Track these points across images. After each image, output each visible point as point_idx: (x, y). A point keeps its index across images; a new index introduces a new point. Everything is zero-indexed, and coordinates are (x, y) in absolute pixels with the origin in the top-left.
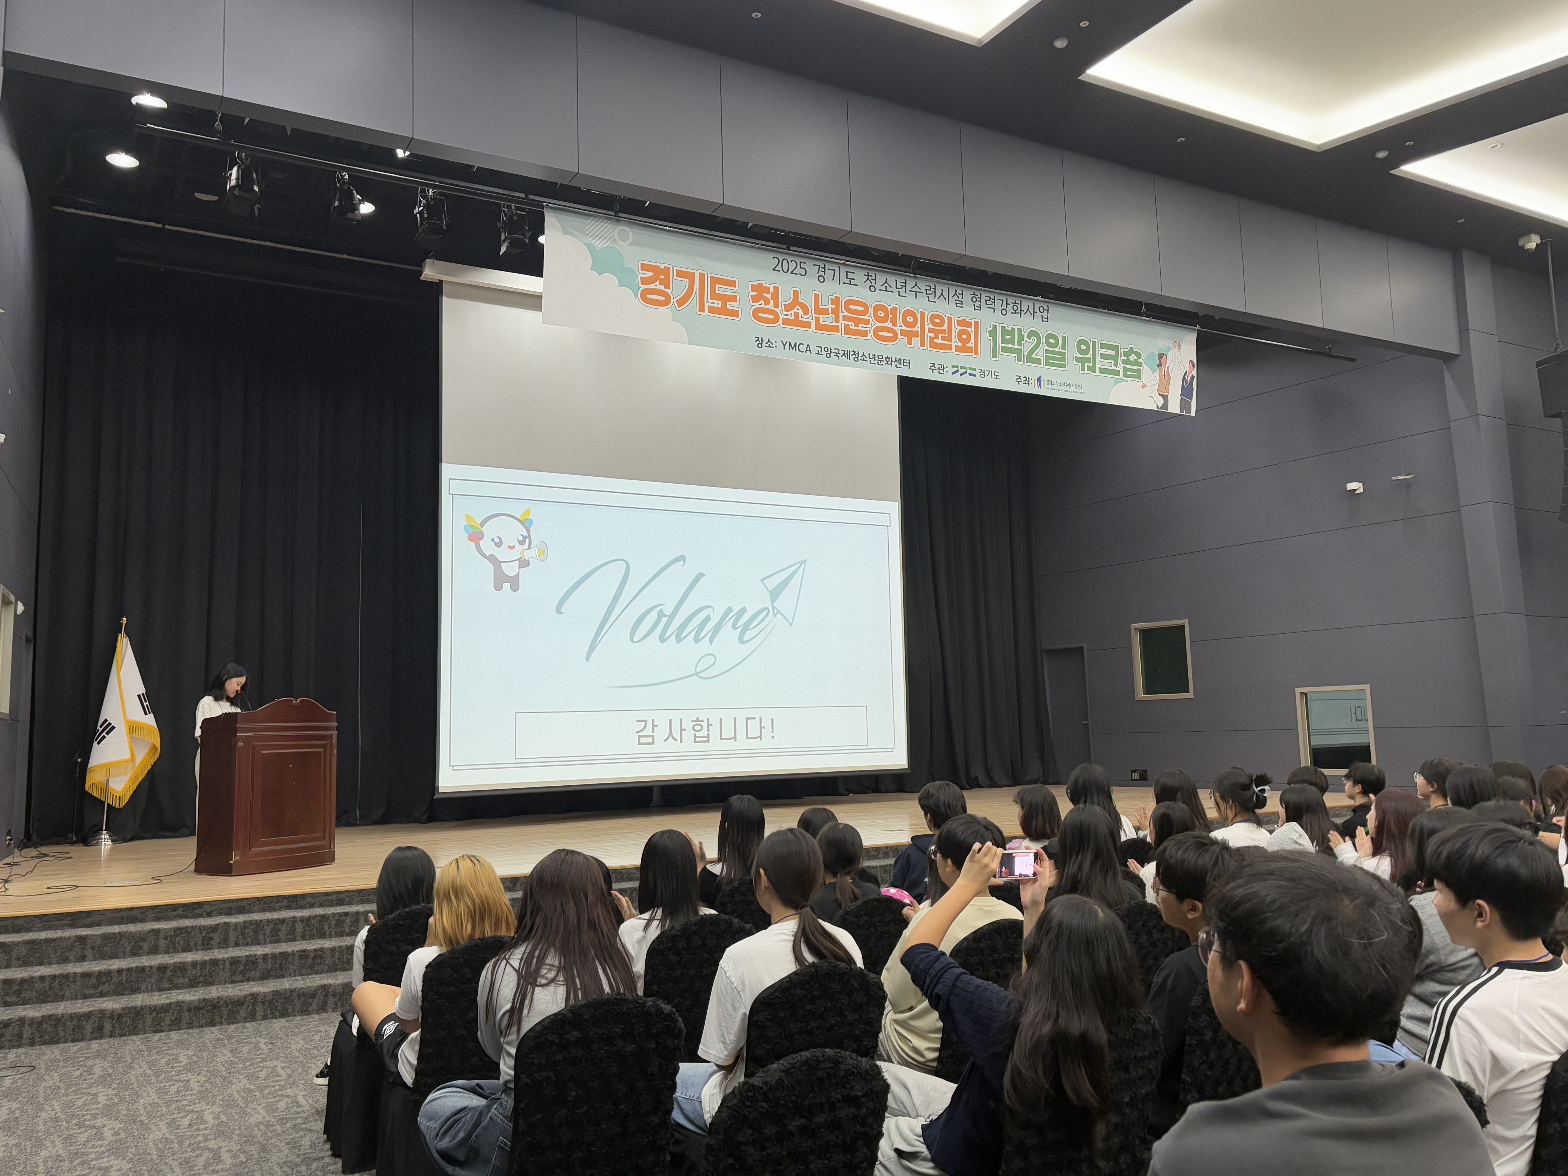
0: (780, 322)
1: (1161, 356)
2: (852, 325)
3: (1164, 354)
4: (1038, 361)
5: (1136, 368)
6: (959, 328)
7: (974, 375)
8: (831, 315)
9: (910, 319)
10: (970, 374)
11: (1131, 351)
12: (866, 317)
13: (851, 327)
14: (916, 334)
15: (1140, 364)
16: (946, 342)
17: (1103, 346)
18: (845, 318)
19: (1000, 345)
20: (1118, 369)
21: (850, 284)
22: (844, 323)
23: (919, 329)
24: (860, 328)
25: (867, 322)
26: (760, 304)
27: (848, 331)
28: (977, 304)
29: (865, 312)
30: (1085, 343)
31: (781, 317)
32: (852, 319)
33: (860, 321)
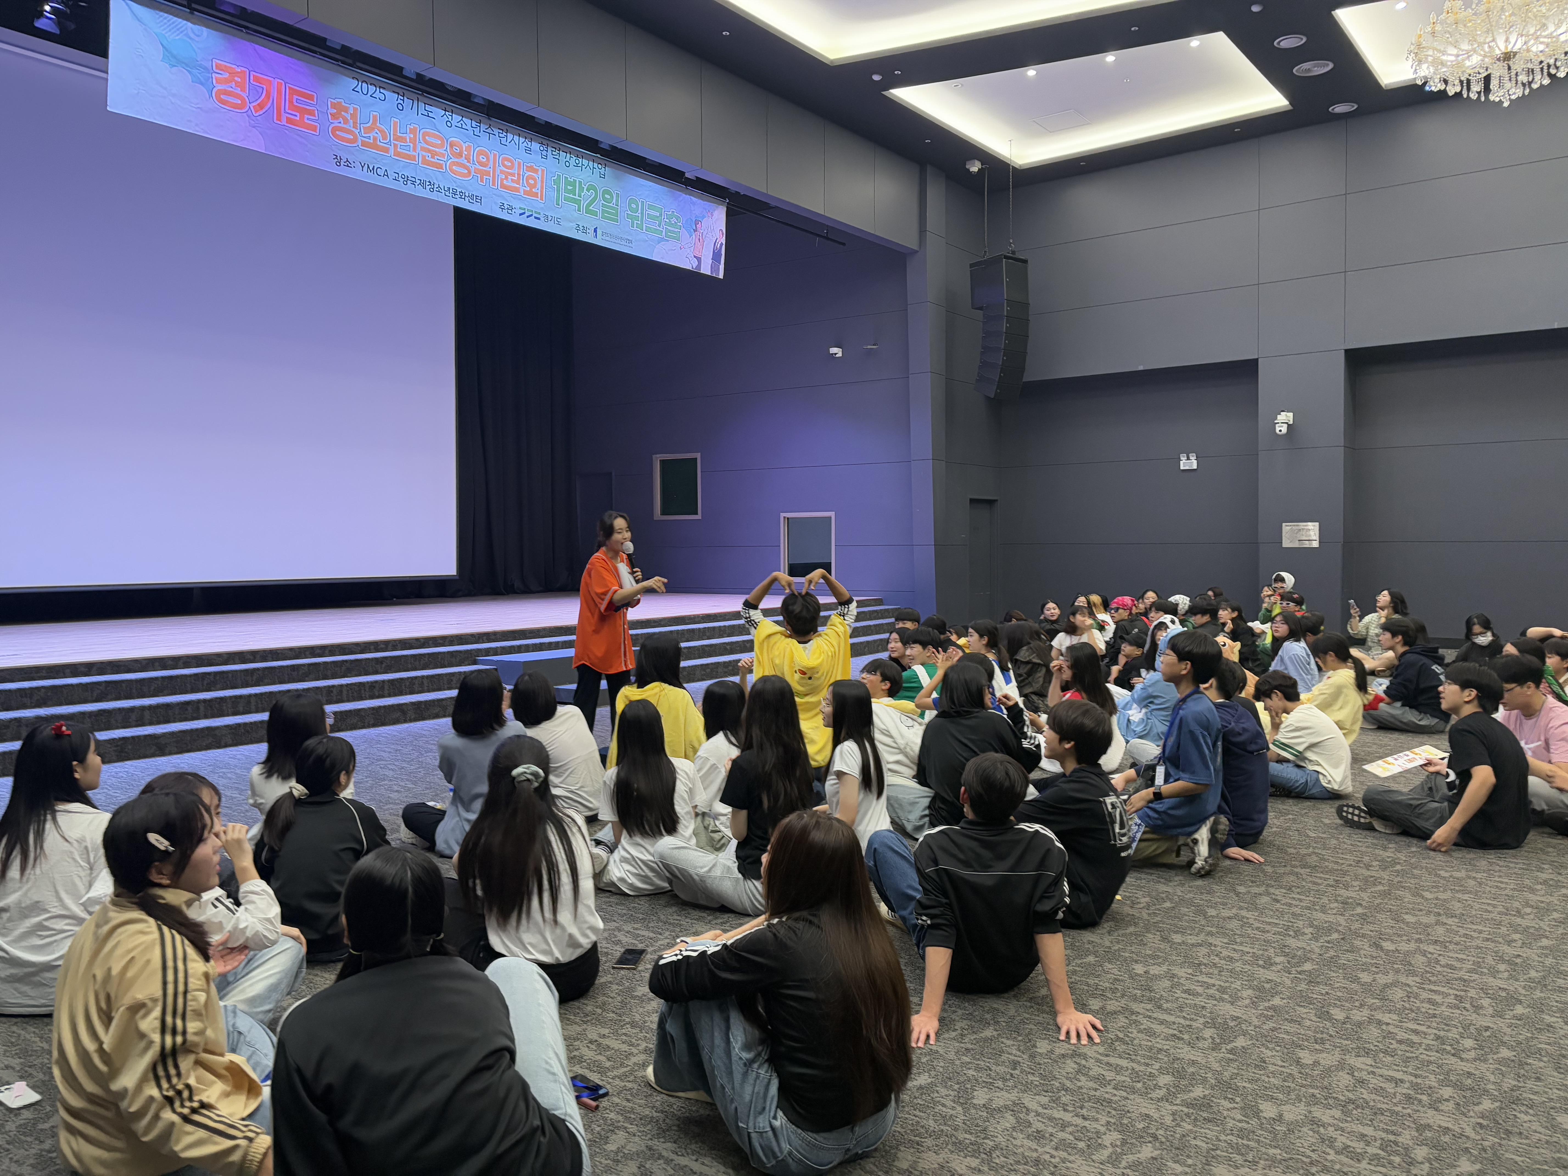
0: (359, 143)
1: (697, 223)
3: (699, 220)
4: (595, 214)
5: (676, 230)
6: (527, 173)
7: (539, 219)
8: (408, 144)
9: (483, 159)
10: (536, 218)
11: (673, 215)
12: (442, 151)
13: (427, 158)
14: (488, 174)
16: (515, 185)
17: (650, 207)
18: (423, 149)
19: (563, 194)
20: (661, 229)
21: (428, 116)
22: (421, 153)
23: (491, 170)
24: (436, 160)
25: (442, 155)
26: (339, 123)
27: (425, 161)
28: (544, 152)
29: (442, 146)
32: (429, 151)
33: (436, 154)
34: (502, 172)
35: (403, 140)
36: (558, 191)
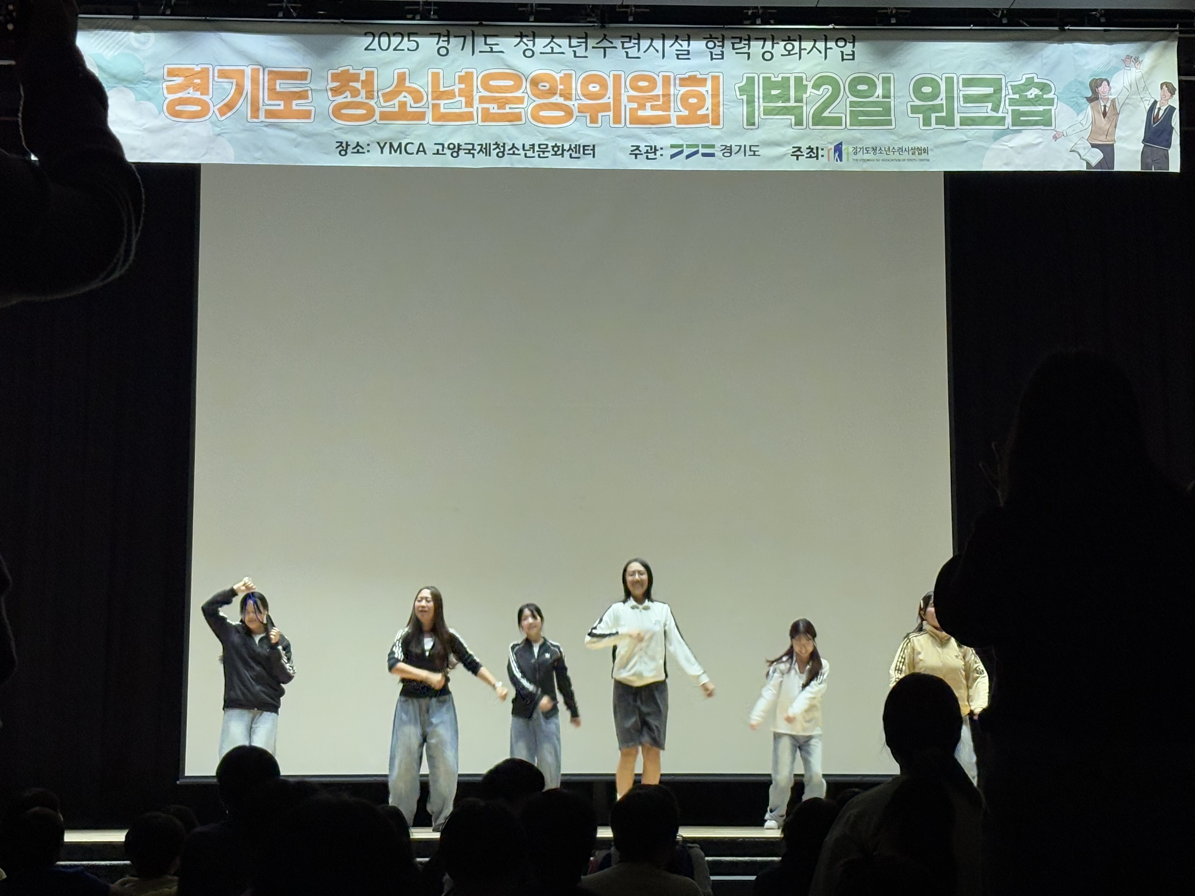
0: (377, 117)
1: (1095, 85)
2: (493, 108)
3: (1102, 80)
4: (837, 121)
5: (1041, 108)
6: (683, 90)
7: (712, 155)
8: (458, 99)
9: (594, 88)
10: (704, 155)
11: (1030, 83)
12: (518, 94)
13: (492, 111)
14: (606, 107)
15: (1051, 102)
16: (660, 113)
17: (969, 83)
18: (482, 100)
19: (760, 105)
20: (1000, 114)
21: (492, 51)
22: (481, 106)
23: (611, 101)
24: (508, 110)
25: (521, 100)
26: (346, 98)
27: (487, 116)
28: (717, 50)
29: (518, 87)
30: (933, 82)
31: (378, 111)
32: (494, 100)
33: (508, 101)
34: (631, 99)
35: (450, 95)
36: (750, 102)
